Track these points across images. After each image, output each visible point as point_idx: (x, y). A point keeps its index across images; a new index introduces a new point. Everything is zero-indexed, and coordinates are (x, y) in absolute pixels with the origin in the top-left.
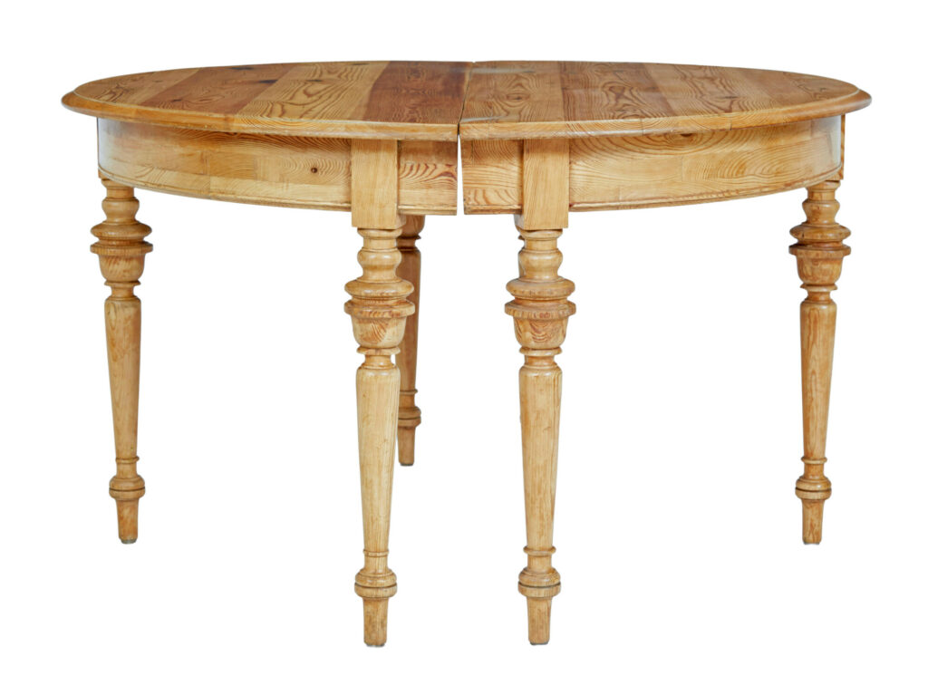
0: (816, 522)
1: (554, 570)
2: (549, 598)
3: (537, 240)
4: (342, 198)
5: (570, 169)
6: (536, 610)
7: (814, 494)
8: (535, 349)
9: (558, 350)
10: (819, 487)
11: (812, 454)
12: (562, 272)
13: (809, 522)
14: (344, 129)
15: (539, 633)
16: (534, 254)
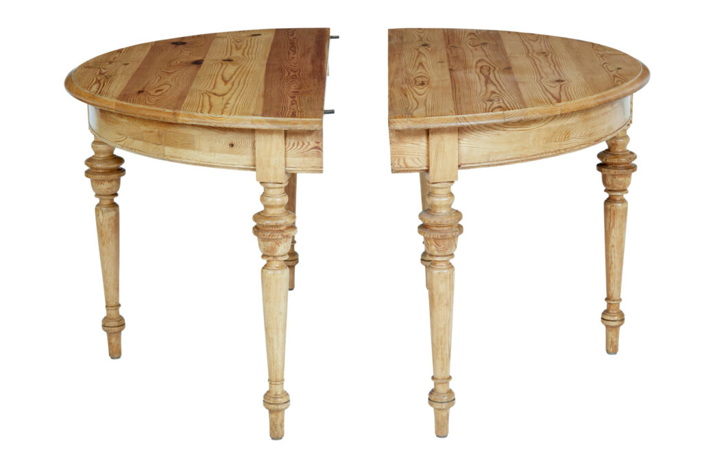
0: (614, 340)
1: (451, 390)
2: (448, 408)
3: (438, 188)
4: (250, 163)
5: (459, 143)
6: (440, 416)
7: (613, 322)
8: (437, 256)
9: (452, 255)
10: (616, 318)
11: (612, 297)
12: (454, 206)
13: (610, 340)
14: (250, 123)
15: (441, 430)
16: (436, 197)
